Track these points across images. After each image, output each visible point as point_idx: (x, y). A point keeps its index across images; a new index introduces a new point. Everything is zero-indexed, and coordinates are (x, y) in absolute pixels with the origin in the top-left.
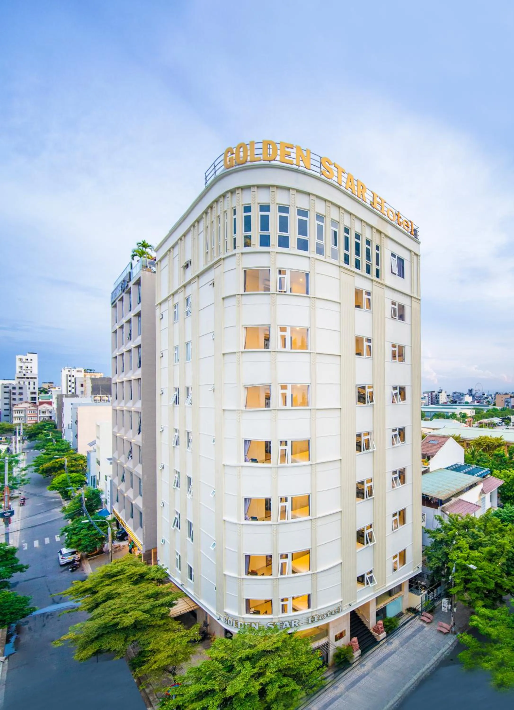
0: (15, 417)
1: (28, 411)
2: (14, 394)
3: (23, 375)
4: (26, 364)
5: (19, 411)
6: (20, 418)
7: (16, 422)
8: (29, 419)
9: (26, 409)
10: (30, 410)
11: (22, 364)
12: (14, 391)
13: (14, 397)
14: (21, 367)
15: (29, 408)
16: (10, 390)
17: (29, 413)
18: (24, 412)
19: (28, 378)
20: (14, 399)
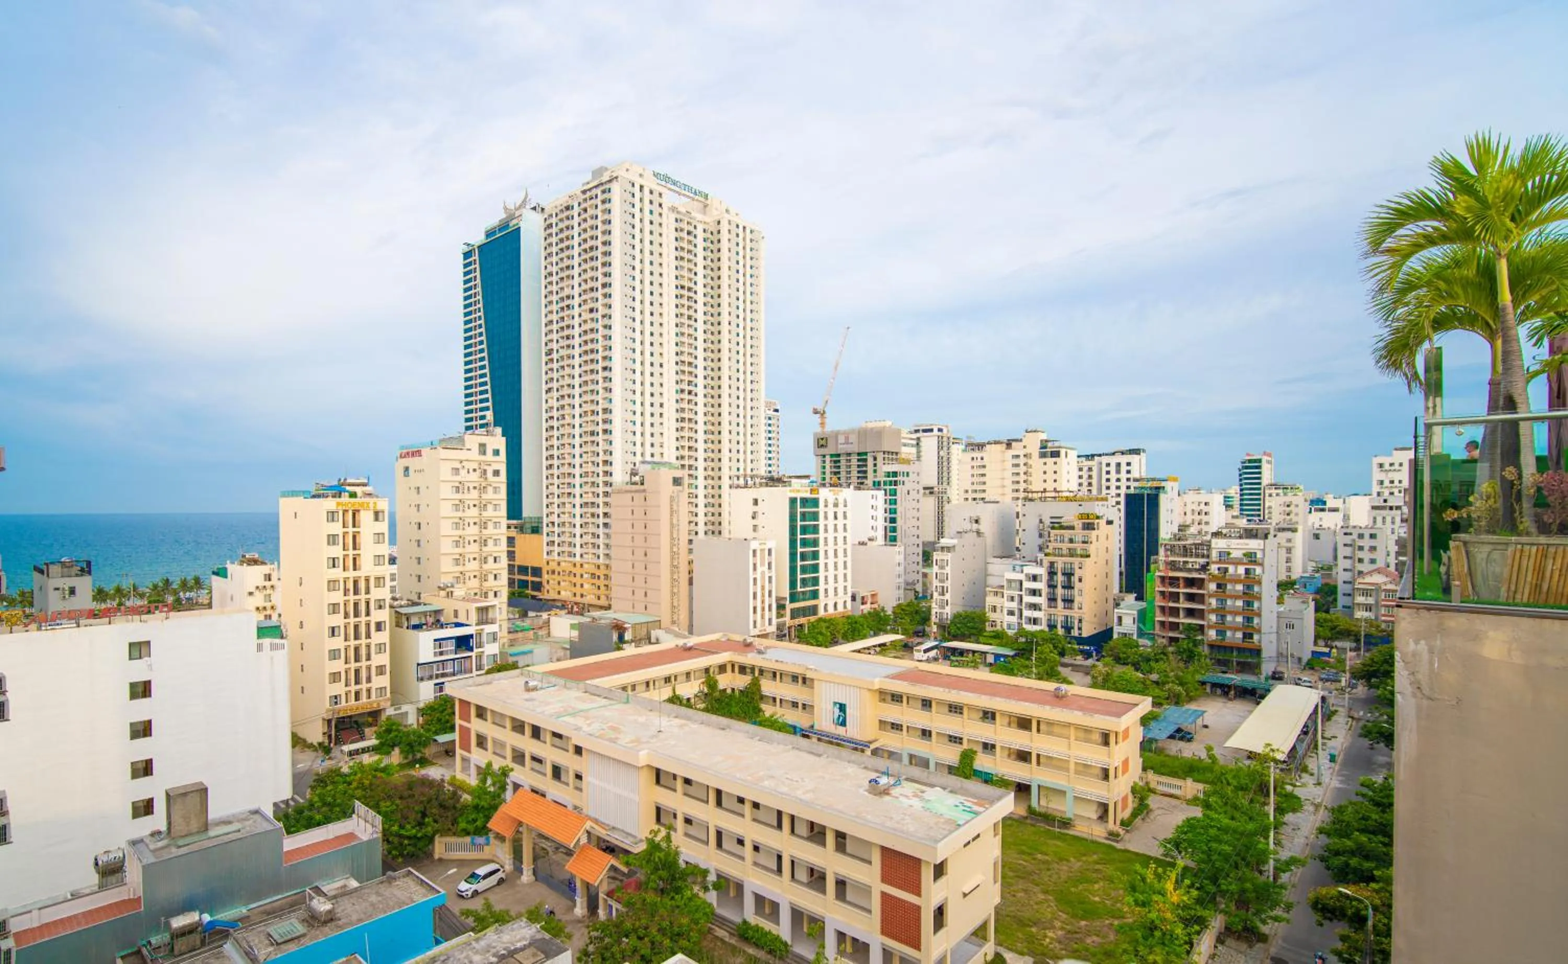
0: (1359, 604)
1: (1383, 594)
2: (1361, 548)
3: (1382, 501)
4: (1392, 475)
5: (1366, 593)
6: (1368, 608)
7: (1359, 614)
8: (1383, 612)
9: (1378, 588)
10: (1385, 590)
11: (1382, 476)
12: (1360, 543)
13: (1360, 554)
14: (1382, 482)
15: (1384, 587)
16: (1354, 540)
17: (1383, 597)
18: (1374, 593)
19: (1391, 508)
20: (1361, 560)
